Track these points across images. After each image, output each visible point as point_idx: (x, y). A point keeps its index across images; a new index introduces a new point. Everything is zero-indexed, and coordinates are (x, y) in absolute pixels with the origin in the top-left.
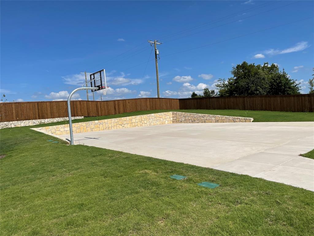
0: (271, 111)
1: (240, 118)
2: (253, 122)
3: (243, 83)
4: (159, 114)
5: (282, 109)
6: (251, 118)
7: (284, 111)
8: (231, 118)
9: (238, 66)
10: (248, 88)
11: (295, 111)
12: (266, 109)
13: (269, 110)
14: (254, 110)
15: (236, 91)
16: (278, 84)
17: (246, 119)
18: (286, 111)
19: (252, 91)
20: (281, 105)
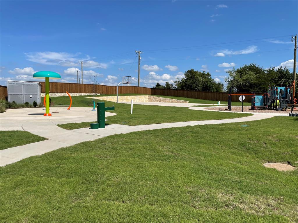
1: (183, 101)
3: (189, 82)
4: (141, 96)
6: (188, 101)
8: (179, 101)
9: (188, 71)
10: (192, 86)
11: (210, 100)
15: (185, 87)
16: (206, 85)
17: (186, 102)
19: (193, 88)
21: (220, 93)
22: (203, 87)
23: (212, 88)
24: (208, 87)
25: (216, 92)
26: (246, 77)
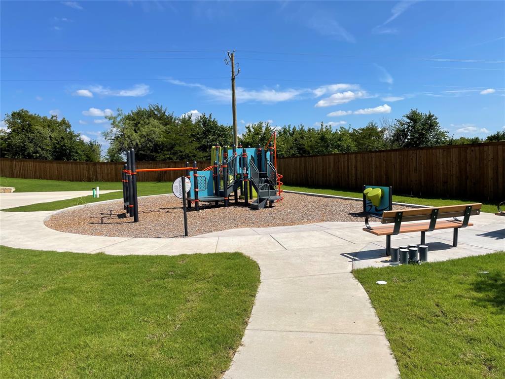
0: (47, 179)
2: (14, 192)
3: (17, 140)
5: (60, 178)
6: (12, 188)
7: (62, 180)
9: (14, 113)
10: (25, 147)
11: (73, 181)
12: (40, 178)
13: (44, 179)
14: (25, 178)
15: (8, 151)
16: (62, 146)
17: (6, 189)
18: (64, 180)
20: (58, 172)
21: (95, 164)
22: (54, 152)
23: (77, 153)
24: (65, 150)
25: (87, 161)
26: (147, 130)
